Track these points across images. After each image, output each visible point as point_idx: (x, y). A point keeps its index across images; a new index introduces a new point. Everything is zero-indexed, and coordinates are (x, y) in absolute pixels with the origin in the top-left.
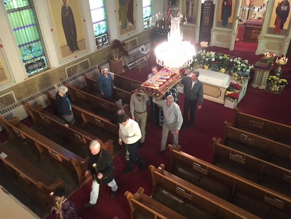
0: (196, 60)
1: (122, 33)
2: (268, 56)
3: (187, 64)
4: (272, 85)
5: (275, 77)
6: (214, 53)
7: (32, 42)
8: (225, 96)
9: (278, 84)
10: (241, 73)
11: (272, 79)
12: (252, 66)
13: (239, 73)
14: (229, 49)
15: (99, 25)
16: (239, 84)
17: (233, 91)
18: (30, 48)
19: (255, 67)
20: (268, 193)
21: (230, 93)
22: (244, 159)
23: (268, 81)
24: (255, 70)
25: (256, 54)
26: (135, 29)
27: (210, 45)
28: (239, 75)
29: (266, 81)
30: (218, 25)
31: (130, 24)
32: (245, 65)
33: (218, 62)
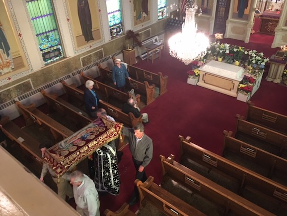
0: (210, 52)
1: (136, 24)
2: (284, 49)
3: (200, 55)
6: (228, 45)
7: (49, 32)
8: (238, 89)
10: (255, 66)
13: (253, 66)
14: (244, 41)
15: (114, 15)
16: (253, 77)
17: (246, 84)
18: (47, 37)
19: (270, 60)
20: (278, 188)
21: (243, 86)
22: (255, 153)
23: (284, 75)
24: (270, 63)
25: (272, 47)
26: (149, 19)
27: (225, 37)
28: (253, 68)
29: (281, 75)
30: (233, 17)
31: (144, 15)
32: (260, 58)
33: (232, 54)
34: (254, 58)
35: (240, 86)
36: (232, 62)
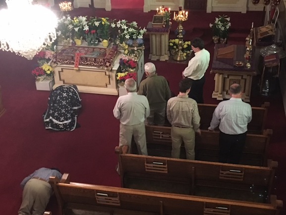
2: (161, 12)
5: (177, 41)
8: (117, 81)
10: (131, 42)
11: (174, 44)
12: (145, 30)
13: (128, 42)
17: (126, 71)
19: (148, 30)
21: (123, 75)
22: (166, 166)
23: (170, 48)
24: (148, 35)
25: (144, 11)
28: (129, 46)
29: (167, 49)
32: (134, 30)
33: (95, 31)
35: (119, 76)
36: (96, 43)
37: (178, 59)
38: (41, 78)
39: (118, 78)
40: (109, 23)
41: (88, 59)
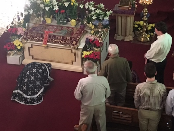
0: (31, 12)
4: (141, 35)
5: (141, 23)
8: (82, 59)
9: (147, 32)
10: (97, 23)
11: (139, 25)
12: (111, 12)
13: (95, 23)
16: (98, 39)
17: (91, 50)
19: (114, 12)
21: (88, 53)
23: (135, 29)
24: (115, 16)
28: (96, 26)
29: (132, 30)
32: (101, 11)
33: (64, 11)
34: (93, 13)
35: (84, 54)
36: (65, 22)
37: (142, 40)
38: (12, 52)
39: (83, 56)
40: (77, 4)
41: (57, 37)
